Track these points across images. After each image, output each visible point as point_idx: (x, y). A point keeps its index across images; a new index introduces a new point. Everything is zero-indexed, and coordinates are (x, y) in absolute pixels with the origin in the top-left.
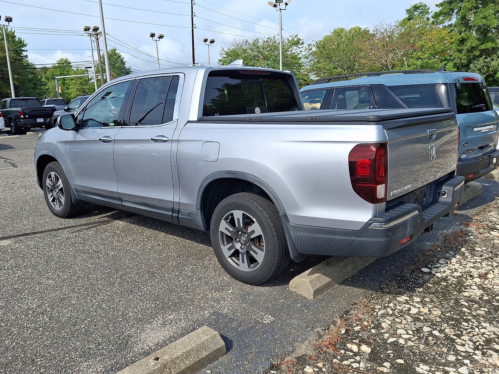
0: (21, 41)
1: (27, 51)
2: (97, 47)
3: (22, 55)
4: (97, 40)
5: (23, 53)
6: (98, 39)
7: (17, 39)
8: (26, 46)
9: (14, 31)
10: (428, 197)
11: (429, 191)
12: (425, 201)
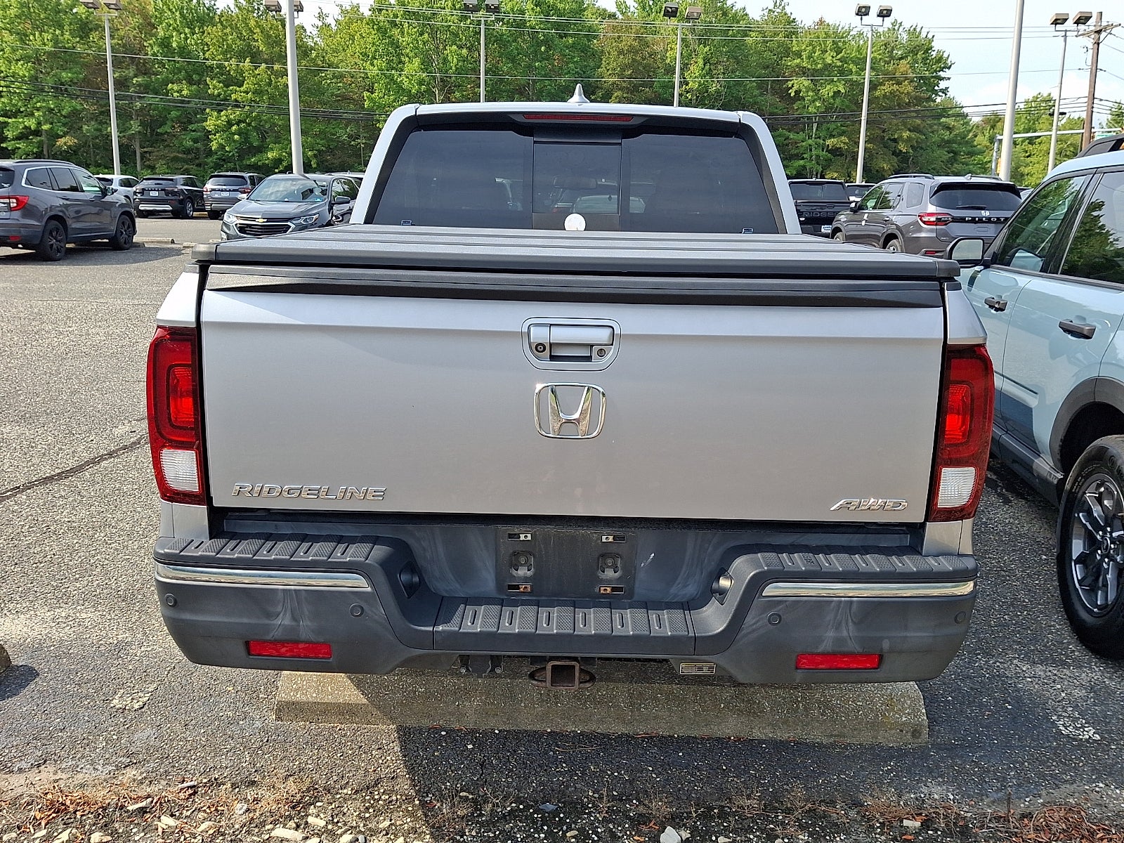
0: (941, 58)
1: (949, 79)
2: (1092, 63)
3: (936, 88)
4: (1096, 45)
5: (941, 82)
6: (1098, 44)
7: (934, 54)
8: (949, 68)
9: (933, 36)
10: (641, 576)
11: (653, 555)
12: (609, 581)
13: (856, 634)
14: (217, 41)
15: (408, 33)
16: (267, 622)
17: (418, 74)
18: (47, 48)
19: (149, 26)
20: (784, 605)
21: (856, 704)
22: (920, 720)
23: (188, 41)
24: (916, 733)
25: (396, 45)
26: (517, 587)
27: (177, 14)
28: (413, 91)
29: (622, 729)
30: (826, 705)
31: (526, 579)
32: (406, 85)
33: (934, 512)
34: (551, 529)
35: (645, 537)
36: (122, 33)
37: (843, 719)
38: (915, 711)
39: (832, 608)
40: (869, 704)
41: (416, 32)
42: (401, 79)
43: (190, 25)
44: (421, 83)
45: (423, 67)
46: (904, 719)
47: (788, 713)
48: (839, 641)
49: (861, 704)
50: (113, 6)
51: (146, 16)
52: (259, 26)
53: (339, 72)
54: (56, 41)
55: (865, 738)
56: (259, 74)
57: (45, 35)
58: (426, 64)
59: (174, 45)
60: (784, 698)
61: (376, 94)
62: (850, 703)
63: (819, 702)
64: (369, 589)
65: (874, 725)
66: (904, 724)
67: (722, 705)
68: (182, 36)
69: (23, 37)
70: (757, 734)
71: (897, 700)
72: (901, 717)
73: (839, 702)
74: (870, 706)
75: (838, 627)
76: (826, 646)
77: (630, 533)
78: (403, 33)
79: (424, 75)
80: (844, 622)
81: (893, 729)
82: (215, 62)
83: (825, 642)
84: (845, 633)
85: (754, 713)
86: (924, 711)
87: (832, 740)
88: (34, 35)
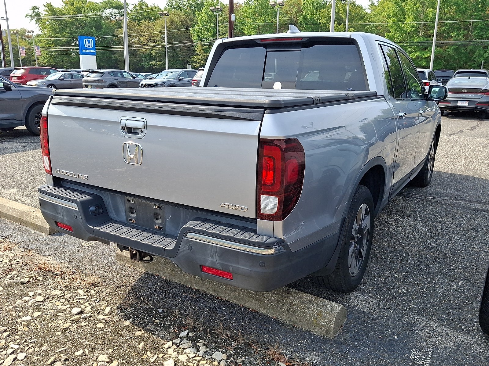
10: (167, 224)
11: (170, 216)
12: (158, 224)
13: (219, 261)
14: (325, 15)
15: (409, 4)
16: (57, 215)
17: (412, 23)
18: (262, 23)
19: (300, 10)
20: (193, 243)
21: (304, 310)
22: (330, 326)
23: (314, 16)
24: (328, 332)
25: (403, 10)
26: (131, 220)
27: (311, 5)
28: (408, 31)
29: (213, 293)
30: (291, 307)
31: (134, 218)
32: (405, 28)
33: (259, 215)
34: (139, 200)
35: (167, 209)
36: (289, 15)
37: (296, 315)
38: (329, 321)
39: (209, 247)
40: (310, 312)
41: (413, 4)
42: (404, 26)
43: (316, 9)
44: (412, 27)
45: (414, 19)
46: (323, 323)
47: (274, 305)
48: (213, 262)
49: (306, 311)
50: (281, 5)
51: (299, 7)
52: (343, 7)
53: (376, 24)
54: (265, 20)
55: (305, 327)
56: (340, 28)
57: (262, 18)
58: (416, 18)
59: (309, 18)
60: (275, 299)
61: (391, 33)
62: (302, 309)
63: (289, 304)
64: (78, 210)
65: (309, 322)
66: (323, 326)
67: (250, 295)
68: (312, 14)
69: (254, 20)
70: (261, 311)
71: (323, 314)
72: (322, 322)
73: (297, 307)
74: (310, 313)
75: (212, 257)
76: (208, 264)
77: (163, 206)
78: (407, 4)
79: (414, 23)
80: (214, 255)
81: (317, 327)
82: (323, 24)
83: (208, 262)
84: (215, 260)
85: (261, 301)
86: (333, 323)
87: (291, 323)
88: (258, 19)
